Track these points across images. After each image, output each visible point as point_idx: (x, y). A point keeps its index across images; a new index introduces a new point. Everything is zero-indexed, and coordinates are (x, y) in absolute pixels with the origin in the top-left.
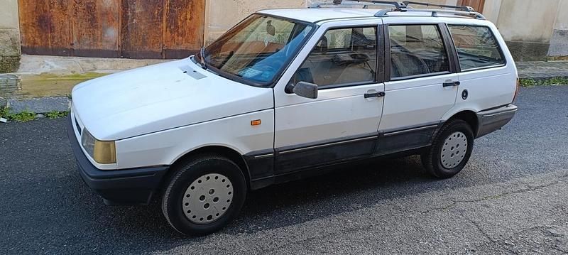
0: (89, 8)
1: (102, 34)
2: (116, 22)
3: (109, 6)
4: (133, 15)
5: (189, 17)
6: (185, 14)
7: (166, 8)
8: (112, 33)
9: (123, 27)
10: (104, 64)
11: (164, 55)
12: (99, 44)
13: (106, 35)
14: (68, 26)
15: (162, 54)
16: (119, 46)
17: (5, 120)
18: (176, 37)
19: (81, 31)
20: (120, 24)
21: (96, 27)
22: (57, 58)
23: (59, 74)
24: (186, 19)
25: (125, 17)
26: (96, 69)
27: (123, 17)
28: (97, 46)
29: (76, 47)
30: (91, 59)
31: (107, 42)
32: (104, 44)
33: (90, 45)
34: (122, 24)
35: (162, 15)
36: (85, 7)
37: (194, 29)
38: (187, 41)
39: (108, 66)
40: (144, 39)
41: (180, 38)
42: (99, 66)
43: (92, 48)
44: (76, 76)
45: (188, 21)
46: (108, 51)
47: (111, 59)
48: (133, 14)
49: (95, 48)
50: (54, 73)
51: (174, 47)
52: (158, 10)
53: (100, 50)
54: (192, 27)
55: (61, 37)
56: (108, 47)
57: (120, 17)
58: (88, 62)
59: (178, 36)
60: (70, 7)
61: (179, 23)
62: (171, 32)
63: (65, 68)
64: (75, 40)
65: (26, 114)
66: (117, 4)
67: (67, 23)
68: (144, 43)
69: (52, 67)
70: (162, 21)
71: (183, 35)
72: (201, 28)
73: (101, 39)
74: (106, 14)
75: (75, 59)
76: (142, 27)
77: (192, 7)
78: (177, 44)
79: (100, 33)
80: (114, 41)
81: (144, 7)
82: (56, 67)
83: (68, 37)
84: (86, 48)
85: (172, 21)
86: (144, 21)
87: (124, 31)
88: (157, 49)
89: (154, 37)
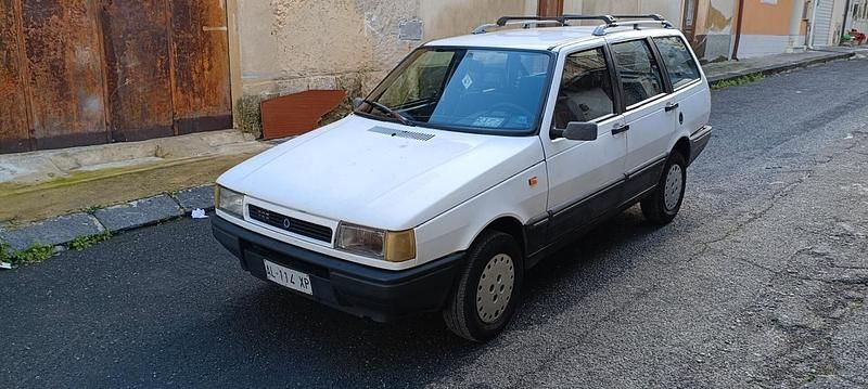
0: (54, 68)
1: (80, 108)
2: (99, 86)
3: (85, 61)
4: (123, 73)
5: (206, 65)
6: (200, 61)
7: (173, 56)
8: (95, 105)
9: (110, 94)
10: (92, 155)
11: (176, 129)
12: (76, 124)
13: (85, 109)
14: (23, 102)
15: (173, 128)
16: (107, 124)
17: (7, 266)
18: (191, 100)
19: (46, 106)
20: (106, 90)
21: (68, 97)
22: (12, 157)
23: (29, 181)
24: (204, 70)
25: (112, 77)
26: (80, 166)
27: (109, 77)
28: (73, 128)
29: (39, 134)
30: (69, 151)
31: (88, 119)
32: (83, 123)
33: (61, 128)
34: (109, 88)
35: (167, 67)
36: (48, 68)
37: (217, 84)
38: (208, 103)
39: (98, 159)
40: (144, 109)
41: (198, 100)
42: (85, 161)
43: (65, 132)
44: (57, 181)
45: (206, 72)
46: (91, 134)
47: (101, 147)
48: (125, 70)
49: (70, 131)
50: (23, 181)
51: (189, 115)
52: (162, 60)
53: (77, 134)
54: (213, 80)
55: (12, 122)
56: (90, 128)
57: (105, 78)
58: (65, 155)
59: (194, 97)
60: (23, 69)
61: (194, 77)
62: (183, 92)
63: (35, 171)
64: (37, 123)
65: (39, 250)
66: (98, 58)
67: (21, 96)
68: (145, 115)
69: (13, 172)
70: (168, 77)
71: (201, 94)
72: (226, 80)
73: (79, 116)
74: (81, 74)
75: (42, 154)
76: (140, 90)
77: (210, 50)
78: (194, 110)
79: (74, 106)
80: (99, 117)
81: (140, 57)
82: (21, 171)
83: (25, 120)
84: (55, 133)
85: (184, 75)
86: (141, 80)
87: (113, 99)
88: (166, 122)
89: (159, 103)
